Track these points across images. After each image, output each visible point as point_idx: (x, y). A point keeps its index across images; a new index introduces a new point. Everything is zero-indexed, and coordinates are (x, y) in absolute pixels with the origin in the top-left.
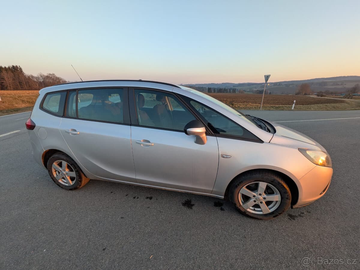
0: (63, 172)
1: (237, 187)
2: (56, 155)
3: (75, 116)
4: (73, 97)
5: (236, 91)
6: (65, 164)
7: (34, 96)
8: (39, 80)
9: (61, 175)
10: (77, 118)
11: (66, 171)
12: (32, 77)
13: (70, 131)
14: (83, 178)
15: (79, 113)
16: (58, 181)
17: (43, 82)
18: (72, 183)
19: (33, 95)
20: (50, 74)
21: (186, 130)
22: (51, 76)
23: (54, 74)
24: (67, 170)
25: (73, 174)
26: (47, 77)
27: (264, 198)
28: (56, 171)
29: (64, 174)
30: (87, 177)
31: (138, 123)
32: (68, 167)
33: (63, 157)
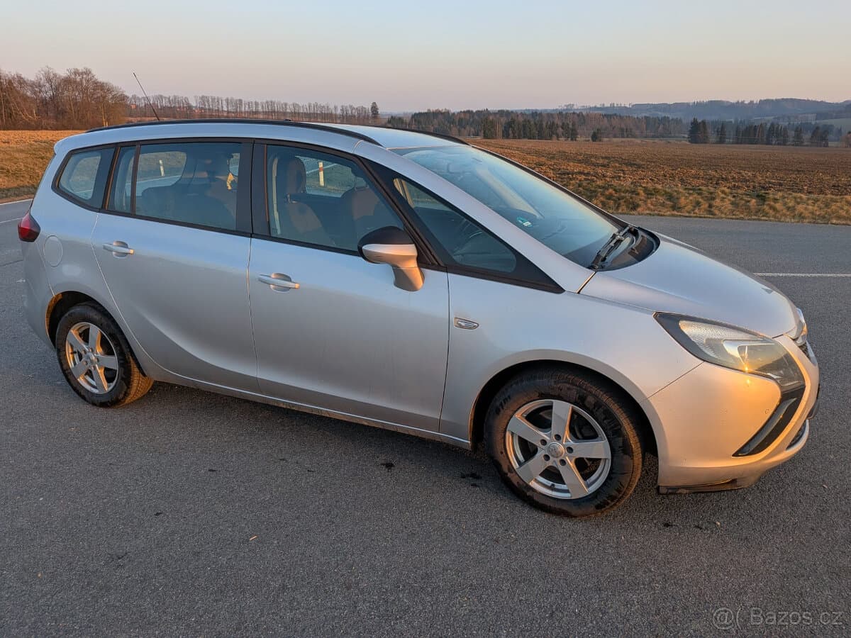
0: (90, 354)
1: (498, 412)
2: (77, 310)
3: (129, 211)
4: (126, 163)
5: (831, 136)
6: (95, 332)
7: (22, 151)
8: (40, 91)
9: (85, 363)
10: (131, 214)
11: (97, 354)
12: (20, 84)
13: (114, 246)
14: (136, 375)
15: (138, 204)
16: (76, 379)
17: (52, 98)
18: (107, 387)
19: (21, 146)
20: (76, 73)
21: (361, 248)
22: (78, 79)
23: (88, 72)
24: (99, 350)
25: (113, 362)
26: (67, 81)
27: (570, 450)
28: (73, 353)
29: (92, 361)
30: (144, 375)
31: (270, 233)
32: (104, 343)
33: (93, 314)
